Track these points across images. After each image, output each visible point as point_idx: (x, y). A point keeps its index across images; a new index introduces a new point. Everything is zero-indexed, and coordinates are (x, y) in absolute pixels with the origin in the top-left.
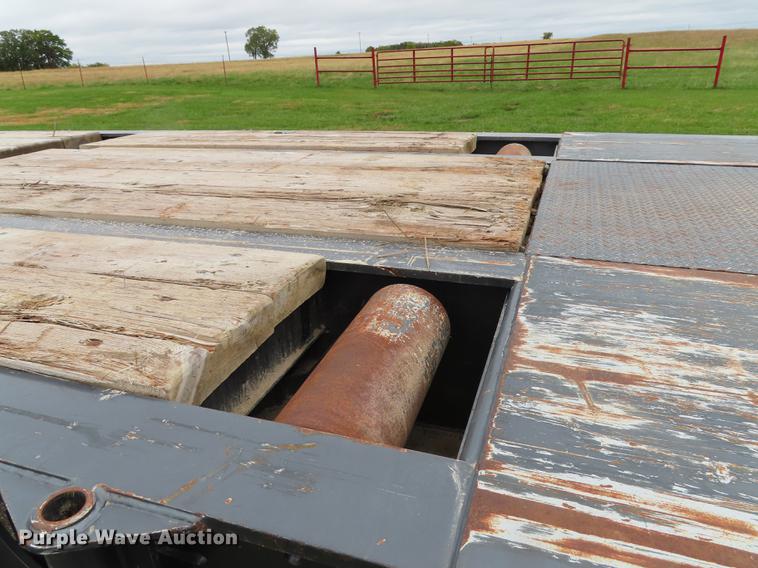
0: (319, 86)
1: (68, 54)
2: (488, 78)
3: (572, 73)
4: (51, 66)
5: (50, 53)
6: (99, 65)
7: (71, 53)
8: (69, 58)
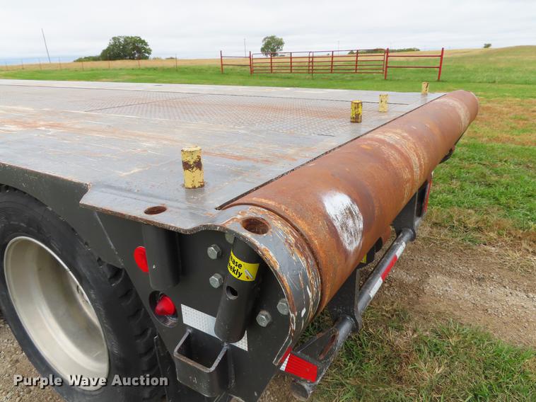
0: (223, 73)
1: (149, 52)
2: (311, 71)
3: (356, 69)
4: (139, 58)
5: (139, 50)
6: (172, 58)
7: (151, 50)
8: (149, 54)
